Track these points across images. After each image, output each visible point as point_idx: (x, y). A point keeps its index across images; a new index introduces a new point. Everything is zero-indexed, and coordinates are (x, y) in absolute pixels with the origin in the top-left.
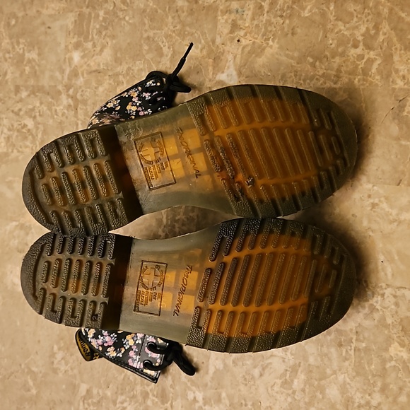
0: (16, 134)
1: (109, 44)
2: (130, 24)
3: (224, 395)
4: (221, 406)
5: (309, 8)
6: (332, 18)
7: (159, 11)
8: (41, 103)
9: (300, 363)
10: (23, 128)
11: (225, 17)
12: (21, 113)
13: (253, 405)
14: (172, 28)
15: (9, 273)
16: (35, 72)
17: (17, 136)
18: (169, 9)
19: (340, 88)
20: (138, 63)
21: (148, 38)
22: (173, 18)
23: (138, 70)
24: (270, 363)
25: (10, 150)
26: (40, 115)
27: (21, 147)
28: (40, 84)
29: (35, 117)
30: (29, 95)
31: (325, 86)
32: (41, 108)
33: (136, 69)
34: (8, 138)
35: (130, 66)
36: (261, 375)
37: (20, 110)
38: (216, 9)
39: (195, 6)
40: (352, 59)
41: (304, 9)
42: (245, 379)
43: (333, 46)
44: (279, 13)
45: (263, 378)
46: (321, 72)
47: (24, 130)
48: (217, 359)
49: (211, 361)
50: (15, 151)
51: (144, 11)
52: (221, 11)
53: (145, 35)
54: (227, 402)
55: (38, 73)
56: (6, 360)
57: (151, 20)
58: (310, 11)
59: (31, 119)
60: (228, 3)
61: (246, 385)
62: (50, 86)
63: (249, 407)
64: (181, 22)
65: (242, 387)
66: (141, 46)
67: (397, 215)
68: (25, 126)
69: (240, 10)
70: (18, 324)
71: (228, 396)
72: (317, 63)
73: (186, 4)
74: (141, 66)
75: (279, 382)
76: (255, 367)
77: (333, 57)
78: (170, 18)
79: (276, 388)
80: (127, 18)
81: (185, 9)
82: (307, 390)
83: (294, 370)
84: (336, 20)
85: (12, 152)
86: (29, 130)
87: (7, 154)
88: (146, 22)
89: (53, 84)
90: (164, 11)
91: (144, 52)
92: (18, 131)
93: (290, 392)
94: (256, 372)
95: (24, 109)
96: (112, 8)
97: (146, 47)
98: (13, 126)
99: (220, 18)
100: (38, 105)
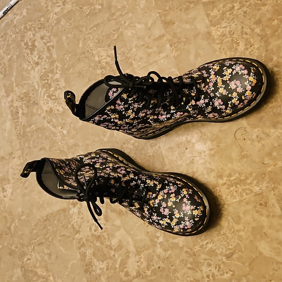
0: (230, 39)
3: (169, 252)
4: (164, 253)
8: (258, 49)
10: (236, 43)
12: (244, 36)
13: (174, 270)
16: (276, 31)
17: (228, 41)
24: (197, 272)
25: (217, 42)
26: (250, 52)
27: (224, 49)
28: (270, 40)
29: (247, 49)
30: (259, 35)
32: (255, 50)
34: (224, 35)
36: (189, 268)
37: (247, 34)
42: (183, 261)
45: (189, 270)
47: (235, 45)
48: (183, 242)
50: (219, 45)
54: (167, 256)
55: (277, 33)
59: (244, 47)
61: (180, 262)
62: (272, 49)
63: (172, 268)
65: (178, 261)
68: (238, 44)
71: (170, 255)
75: (192, 279)
76: (191, 264)
79: (188, 279)
85: (218, 44)
86: (236, 49)
87: (214, 40)
89: (274, 49)
92: (232, 40)
94: (189, 265)
95: (248, 37)
98: (233, 33)
100: (256, 46)
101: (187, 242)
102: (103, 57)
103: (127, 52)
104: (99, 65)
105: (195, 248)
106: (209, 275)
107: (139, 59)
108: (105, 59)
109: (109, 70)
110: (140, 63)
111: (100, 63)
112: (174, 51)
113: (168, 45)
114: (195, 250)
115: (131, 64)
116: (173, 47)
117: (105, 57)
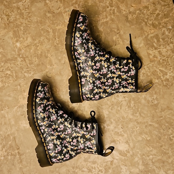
0: (4, 78)
1: (29, 36)
2: (34, 27)
3: (112, 120)
4: (113, 124)
5: (90, 2)
6: (98, 3)
7: (43, 20)
8: (11, 64)
9: (130, 99)
10: (6, 75)
11: (65, 14)
12: (4, 71)
13: (122, 118)
14: (49, 23)
15: (21, 124)
16: (4, 55)
17: (5, 79)
18: (46, 18)
19: (109, 20)
20: (42, 38)
21: (42, 29)
22: (48, 20)
23: (43, 40)
24: (122, 104)
25: (4, 84)
26: (11, 68)
27: (8, 81)
28: (8, 58)
29: (10, 70)
30: (5, 64)
31: (104, 21)
32: (11, 66)
33: (42, 40)
34: (2, 81)
35: (39, 39)
36: (121, 108)
37: (3, 70)
38: (62, 13)
39: (54, 14)
40: (108, 11)
41: (89, 3)
42: (117, 112)
43: (102, 10)
44: (82, 7)
45: (122, 109)
46: (101, 18)
47: (7, 76)
49: (104, 113)
50: (6, 84)
51: (37, 22)
52: (63, 12)
53: (41, 29)
54: (114, 122)
55: (5, 55)
56: (32, 154)
57: (41, 23)
58: (91, 3)
59: (9, 71)
60: (65, 10)
61: (118, 114)
62: (12, 57)
63: (121, 119)
64: (51, 20)
65: (117, 115)
66: (41, 32)
67: (139, 46)
68: (7, 74)
69: (69, 10)
70: (32, 139)
71: (114, 120)
72: (99, 16)
73: (51, 15)
74: (43, 38)
75: (127, 107)
76: (118, 107)
77: (103, 13)
78: (47, 20)
79: (127, 109)
80: (32, 26)
81: (51, 16)
82: (136, 105)
83: (130, 102)
84: (99, 3)
85: (5, 84)
86: (9, 75)
87: (3, 86)
88: (39, 25)
89: (12, 56)
90: (44, 19)
91: (43, 34)
92: (5, 77)
93: (131, 108)
94: (119, 108)
95: (4, 69)
96: (25, 25)
97: (42, 32)
98: (2, 76)
99: (64, 15)
100: (9, 65)
101: (106, 109)
102: (2, 154)
103: (2, 137)
104: (6, 156)
105: (109, 104)
106: (124, 96)
107: (6, 130)
108: (3, 152)
109: (10, 150)
110: (9, 130)
111: (5, 156)
112: (5, 108)
113: (2, 112)
114: (110, 104)
115: (8, 135)
116: (3, 109)
117: (2, 152)
